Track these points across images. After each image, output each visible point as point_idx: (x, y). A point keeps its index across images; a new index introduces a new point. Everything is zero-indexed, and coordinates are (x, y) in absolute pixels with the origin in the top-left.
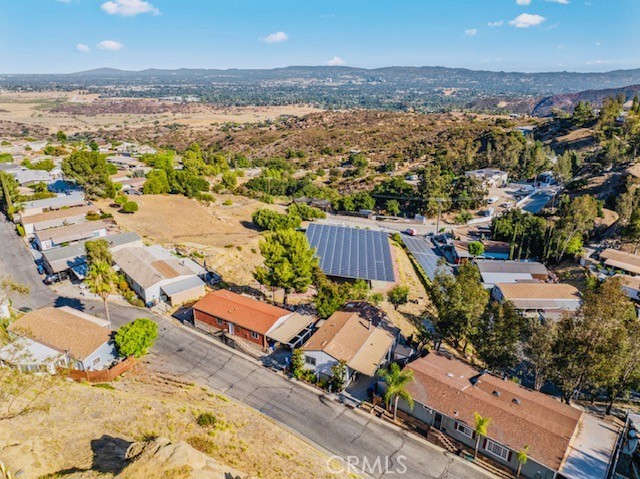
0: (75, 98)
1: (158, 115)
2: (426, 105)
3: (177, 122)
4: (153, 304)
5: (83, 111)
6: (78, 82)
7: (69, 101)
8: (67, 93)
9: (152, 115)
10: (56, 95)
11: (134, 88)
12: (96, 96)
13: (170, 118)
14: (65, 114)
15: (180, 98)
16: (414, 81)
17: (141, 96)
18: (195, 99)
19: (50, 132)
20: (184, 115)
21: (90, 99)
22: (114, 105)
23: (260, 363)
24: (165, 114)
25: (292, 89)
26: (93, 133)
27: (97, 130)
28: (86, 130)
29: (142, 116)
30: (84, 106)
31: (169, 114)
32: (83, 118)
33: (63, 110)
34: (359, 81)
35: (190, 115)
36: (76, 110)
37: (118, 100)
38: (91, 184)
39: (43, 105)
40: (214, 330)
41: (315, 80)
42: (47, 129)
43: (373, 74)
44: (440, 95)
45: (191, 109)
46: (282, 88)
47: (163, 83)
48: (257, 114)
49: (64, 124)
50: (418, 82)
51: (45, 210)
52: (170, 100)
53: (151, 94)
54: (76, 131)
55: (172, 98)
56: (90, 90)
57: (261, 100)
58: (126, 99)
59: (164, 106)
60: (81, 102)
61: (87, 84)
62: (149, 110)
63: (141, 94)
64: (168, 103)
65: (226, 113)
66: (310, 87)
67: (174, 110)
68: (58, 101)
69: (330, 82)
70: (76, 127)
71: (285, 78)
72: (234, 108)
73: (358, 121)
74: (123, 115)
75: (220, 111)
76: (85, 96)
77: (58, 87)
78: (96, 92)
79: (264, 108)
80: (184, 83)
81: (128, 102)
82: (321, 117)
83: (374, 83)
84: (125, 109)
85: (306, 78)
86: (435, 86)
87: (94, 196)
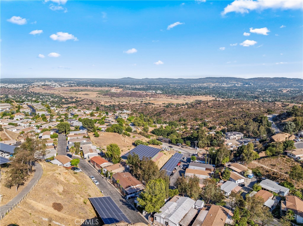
0: (113, 90)
1: (143, 98)
2: (270, 97)
3: (150, 102)
4: (86, 158)
5: (115, 95)
6: (117, 83)
7: (111, 91)
8: (111, 88)
9: (141, 98)
10: (107, 89)
11: (137, 87)
12: (121, 89)
13: (148, 100)
14: (108, 96)
15: (154, 91)
16: (268, 85)
17: (139, 90)
18: (160, 92)
19: (101, 104)
20: (154, 99)
21: (119, 91)
22: (127, 93)
23: (97, 171)
24: (147, 98)
25: (205, 88)
26: (116, 105)
27: (118, 104)
28: (114, 104)
29: (137, 98)
30: (116, 94)
31: (148, 98)
32: (114, 98)
33: (108, 95)
34: (239, 84)
35: (156, 99)
36: (113, 95)
37: (129, 91)
38: (89, 128)
39: (101, 92)
40: (93, 164)
41: (217, 84)
42: (100, 103)
43: (247, 81)
44: (280, 92)
45: (157, 96)
46: (200, 88)
47: (149, 85)
48: (185, 99)
49: (107, 101)
50: (271, 85)
51: (75, 134)
52: (150, 92)
53: (143, 89)
54: (110, 104)
55: (151, 91)
56: (120, 87)
57: (189, 93)
58: (133, 91)
59: (146, 95)
60: (115, 92)
61: (120, 84)
62: (140, 96)
63: (139, 89)
64: (149, 94)
65: (171, 99)
66: (214, 87)
67: (150, 96)
68: (107, 91)
69: (225, 85)
70: (110, 102)
71: (203, 83)
72: (176, 96)
73: (225, 105)
74: (130, 98)
75: (169, 98)
76: (117, 89)
77: (108, 85)
78: (122, 88)
79: (189, 97)
80: (158, 85)
81: (132, 93)
82: (207, 103)
83: (247, 86)
84: (131, 95)
85: (213, 83)
86: (279, 87)
87: (90, 131)
